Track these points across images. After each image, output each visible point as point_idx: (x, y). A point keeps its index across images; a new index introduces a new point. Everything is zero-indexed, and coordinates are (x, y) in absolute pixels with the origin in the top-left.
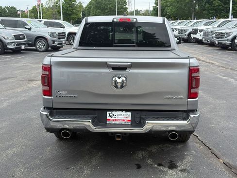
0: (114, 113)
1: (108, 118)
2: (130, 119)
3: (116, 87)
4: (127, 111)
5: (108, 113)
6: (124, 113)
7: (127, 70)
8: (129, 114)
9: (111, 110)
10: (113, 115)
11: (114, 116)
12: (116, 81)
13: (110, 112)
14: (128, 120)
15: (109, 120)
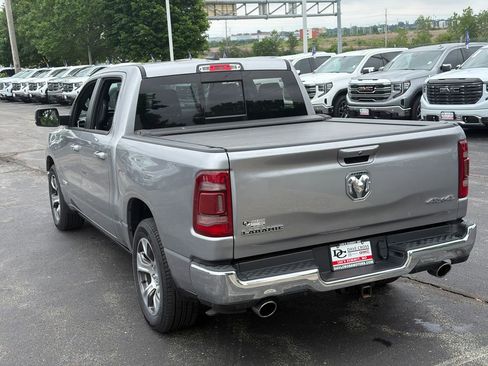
0: (343, 247)
1: (334, 259)
2: (371, 254)
3: (354, 195)
4: (363, 239)
5: (332, 249)
6: (358, 245)
7: (370, 161)
8: (368, 244)
9: (337, 243)
10: (341, 252)
11: (344, 254)
12: (353, 184)
13: (335, 248)
14: (368, 257)
15: (336, 263)
